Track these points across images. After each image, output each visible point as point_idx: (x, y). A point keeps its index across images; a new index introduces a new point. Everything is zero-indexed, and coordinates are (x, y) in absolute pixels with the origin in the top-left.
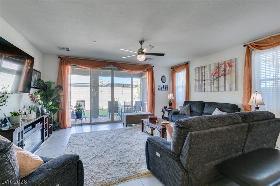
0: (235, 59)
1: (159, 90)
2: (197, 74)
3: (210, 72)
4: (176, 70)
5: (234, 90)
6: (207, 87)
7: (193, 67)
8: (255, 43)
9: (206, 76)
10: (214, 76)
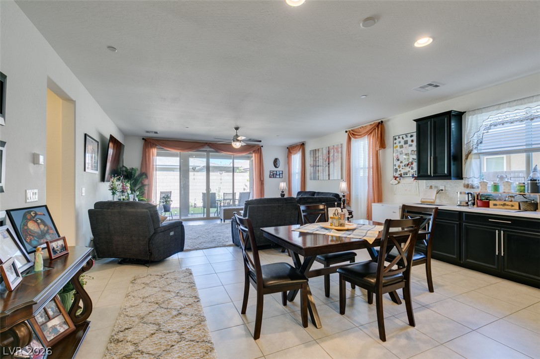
0: (341, 144)
1: (270, 177)
2: (312, 158)
3: (323, 156)
4: (291, 151)
5: (340, 178)
6: (320, 174)
7: (309, 148)
8: (352, 130)
9: (320, 161)
10: (325, 161)
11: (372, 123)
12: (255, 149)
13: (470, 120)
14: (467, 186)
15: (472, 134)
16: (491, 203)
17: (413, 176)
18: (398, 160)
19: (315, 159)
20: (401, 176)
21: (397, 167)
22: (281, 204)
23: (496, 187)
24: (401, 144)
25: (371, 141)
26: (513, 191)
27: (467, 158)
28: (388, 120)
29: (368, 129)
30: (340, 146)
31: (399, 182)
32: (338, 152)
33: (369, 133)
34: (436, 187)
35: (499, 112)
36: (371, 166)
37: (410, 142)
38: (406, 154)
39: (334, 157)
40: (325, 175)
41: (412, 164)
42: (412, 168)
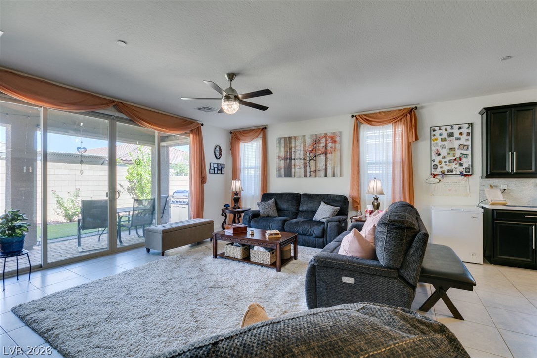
0: (340, 132)
3: (304, 146)
4: (240, 137)
5: (339, 176)
6: (300, 171)
7: (275, 135)
8: (364, 115)
9: (298, 152)
10: (310, 153)
11: (403, 108)
17: (461, 174)
18: (439, 155)
19: (289, 150)
20: (443, 174)
21: (436, 163)
24: (442, 137)
28: (422, 108)
29: (391, 117)
30: (338, 134)
31: (440, 181)
32: (334, 142)
33: (396, 120)
34: (496, 186)
37: (456, 135)
38: (451, 149)
39: (326, 149)
40: (308, 171)
41: (460, 159)
42: (461, 165)
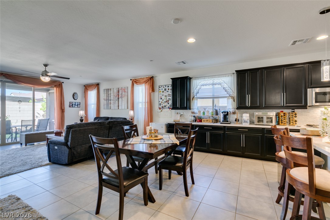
0: (127, 87)
1: (70, 107)
2: (105, 95)
3: (114, 94)
4: (88, 88)
5: (126, 108)
6: (112, 106)
7: (102, 88)
8: (135, 79)
9: (111, 97)
10: (116, 97)
11: (148, 77)
12: (56, 84)
13: (194, 82)
14: (193, 113)
15: (195, 89)
16: (203, 120)
17: (169, 108)
18: (161, 99)
19: (108, 95)
20: (163, 108)
21: (161, 103)
22: (97, 127)
23: (204, 113)
24: (162, 90)
25: (147, 87)
26: (209, 115)
27: (192, 100)
28: (156, 77)
29: (145, 80)
30: (126, 88)
31: (162, 111)
32: (125, 92)
33: (146, 82)
34: (180, 113)
35: (205, 80)
36: (147, 101)
37: (167, 90)
38: (165, 96)
39: (122, 95)
40: (115, 106)
41: (168, 101)
42: (168, 104)
